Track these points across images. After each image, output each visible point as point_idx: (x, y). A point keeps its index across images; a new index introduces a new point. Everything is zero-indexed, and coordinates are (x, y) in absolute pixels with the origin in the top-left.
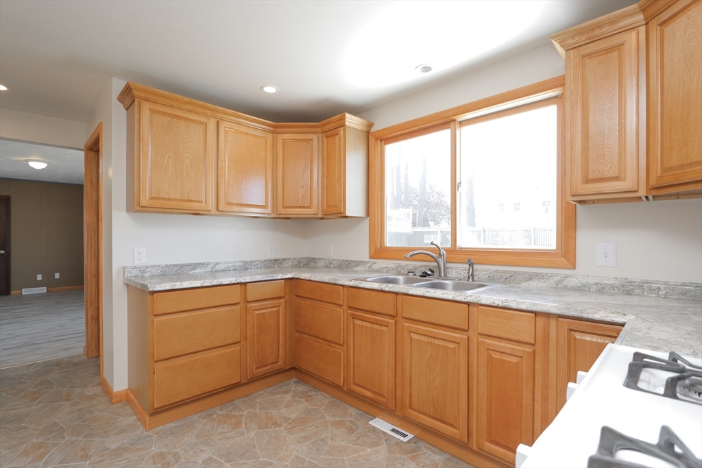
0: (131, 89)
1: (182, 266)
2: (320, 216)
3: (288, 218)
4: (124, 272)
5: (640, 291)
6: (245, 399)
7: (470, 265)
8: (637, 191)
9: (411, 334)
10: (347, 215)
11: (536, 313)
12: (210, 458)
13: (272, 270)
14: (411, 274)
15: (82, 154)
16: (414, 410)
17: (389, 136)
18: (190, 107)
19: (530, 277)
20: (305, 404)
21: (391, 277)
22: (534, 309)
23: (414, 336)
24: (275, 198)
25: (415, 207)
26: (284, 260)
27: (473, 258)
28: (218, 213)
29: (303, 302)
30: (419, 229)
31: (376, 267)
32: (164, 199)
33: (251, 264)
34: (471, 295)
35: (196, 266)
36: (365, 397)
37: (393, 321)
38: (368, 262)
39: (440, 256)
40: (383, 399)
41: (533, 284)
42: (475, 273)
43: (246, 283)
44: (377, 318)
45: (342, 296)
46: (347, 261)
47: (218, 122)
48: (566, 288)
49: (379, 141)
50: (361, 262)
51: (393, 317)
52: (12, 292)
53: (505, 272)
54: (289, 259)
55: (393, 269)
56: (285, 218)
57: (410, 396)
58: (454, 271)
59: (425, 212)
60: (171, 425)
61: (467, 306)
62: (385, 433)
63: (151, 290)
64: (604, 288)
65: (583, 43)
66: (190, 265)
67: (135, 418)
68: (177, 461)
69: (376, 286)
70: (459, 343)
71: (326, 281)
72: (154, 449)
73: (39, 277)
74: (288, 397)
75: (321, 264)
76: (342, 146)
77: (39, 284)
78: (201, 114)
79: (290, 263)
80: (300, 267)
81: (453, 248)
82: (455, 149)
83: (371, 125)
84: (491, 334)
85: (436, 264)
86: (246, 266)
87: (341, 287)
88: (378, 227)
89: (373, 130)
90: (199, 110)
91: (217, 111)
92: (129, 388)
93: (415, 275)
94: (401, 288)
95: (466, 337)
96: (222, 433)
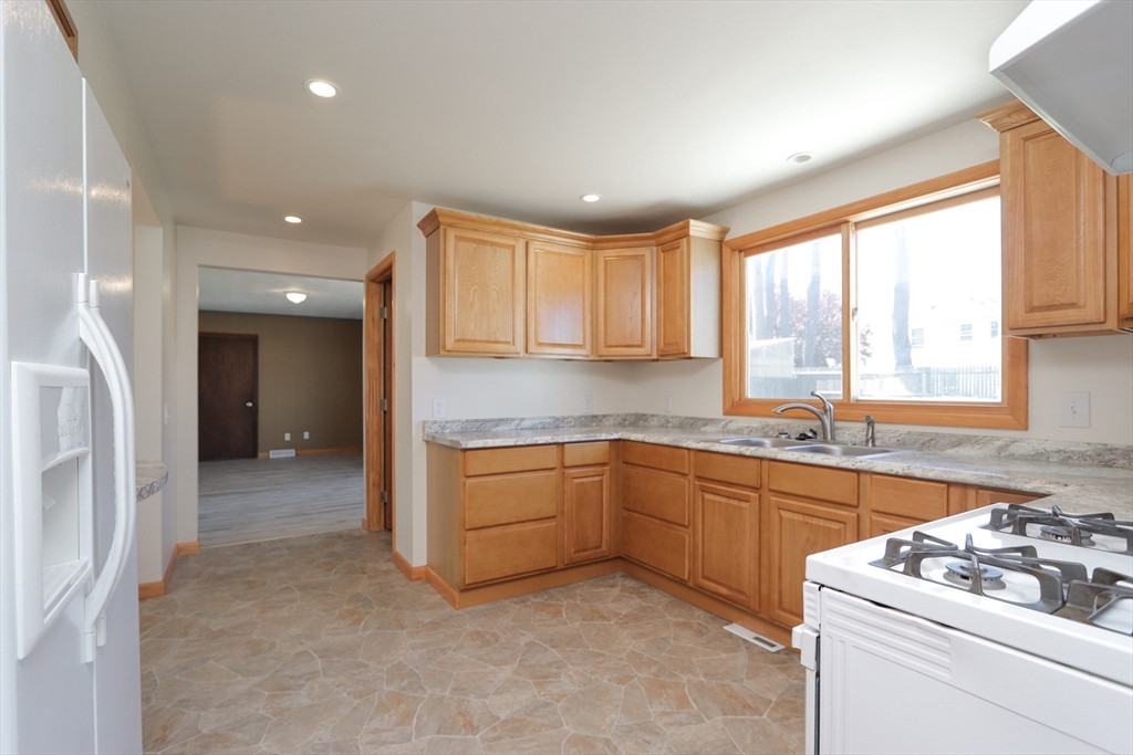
0: (437, 216)
1: (484, 421)
2: (655, 357)
3: (609, 361)
4: (424, 428)
5: (1125, 461)
6: (562, 589)
7: (869, 424)
8: (1103, 323)
9: (781, 511)
10: (692, 355)
11: (949, 484)
12: (532, 642)
13: (590, 429)
14: (783, 436)
15: (361, 286)
16: (785, 610)
17: (751, 245)
18: (497, 229)
19: (959, 442)
20: (639, 601)
21: (754, 439)
22: (946, 477)
23: (785, 514)
24: (594, 335)
25: (800, 334)
26: (604, 416)
27: (873, 414)
28: (526, 355)
29: (634, 470)
30: (808, 372)
31: (733, 426)
32: (469, 341)
33: (563, 422)
34: (862, 462)
35: (500, 421)
36: (717, 594)
37: (756, 495)
38: (722, 420)
39: (826, 411)
40: (741, 597)
41: (963, 451)
42: (877, 435)
43: (563, 444)
44: (734, 490)
45: (687, 463)
46: (692, 418)
47: (527, 243)
48: (1012, 457)
49: (737, 252)
50: (712, 420)
51: (755, 489)
52: (260, 454)
53: (923, 434)
54: (611, 416)
55: (757, 429)
56: (605, 361)
57: (780, 592)
58: (847, 432)
59: (820, 342)
60: (481, 606)
61: (855, 475)
62: (745, 641)
63: (463, 447)
64: (1070, 458)
65: (1024, 122)
66: (492, 420)
67: (439, 596)
68: (497, 641)
69: (733, 449)
70: (845, 523)
71: (666, 443)
72: (470, 627)
73: (288, 437)
74: (616, 591)
75: (655, 422)
76: (685, 263)
77: (286, 446)
78: (508, 235)
79: (611, 421)
80: (624, 426)
81: (846, 401)
82: (849, 261)
83: (724, 231)
84: (887, 511)
85: (819, 423)
86: (557, 424)
87: (686, 452)
88: (736, 371)
89: (728, 237)
90: (507, 230)
91: (527, 230)
92: (428, 565)
93: (789, 437)
94: (769, 451)
95: (855, 515)
96: (541, 620)
